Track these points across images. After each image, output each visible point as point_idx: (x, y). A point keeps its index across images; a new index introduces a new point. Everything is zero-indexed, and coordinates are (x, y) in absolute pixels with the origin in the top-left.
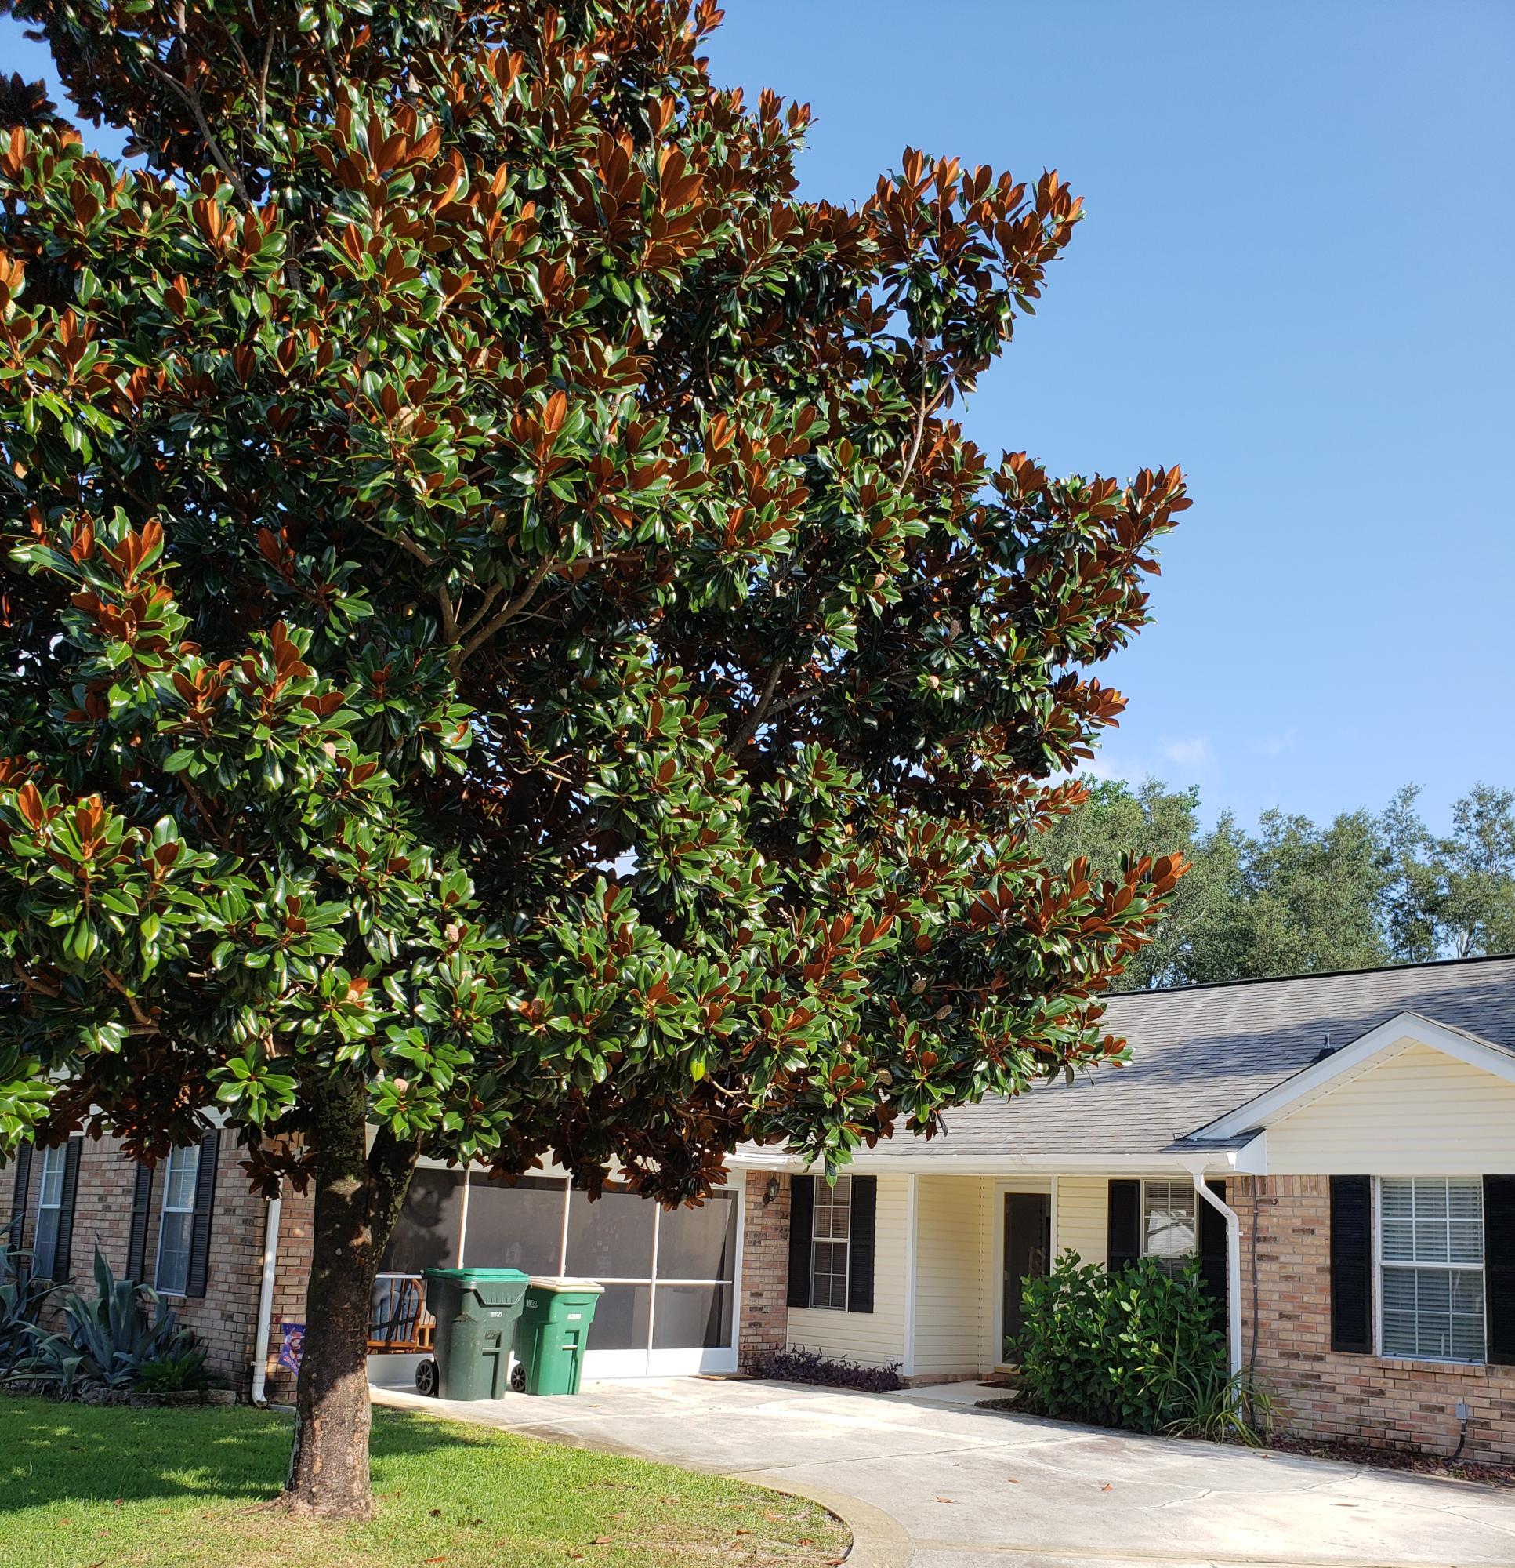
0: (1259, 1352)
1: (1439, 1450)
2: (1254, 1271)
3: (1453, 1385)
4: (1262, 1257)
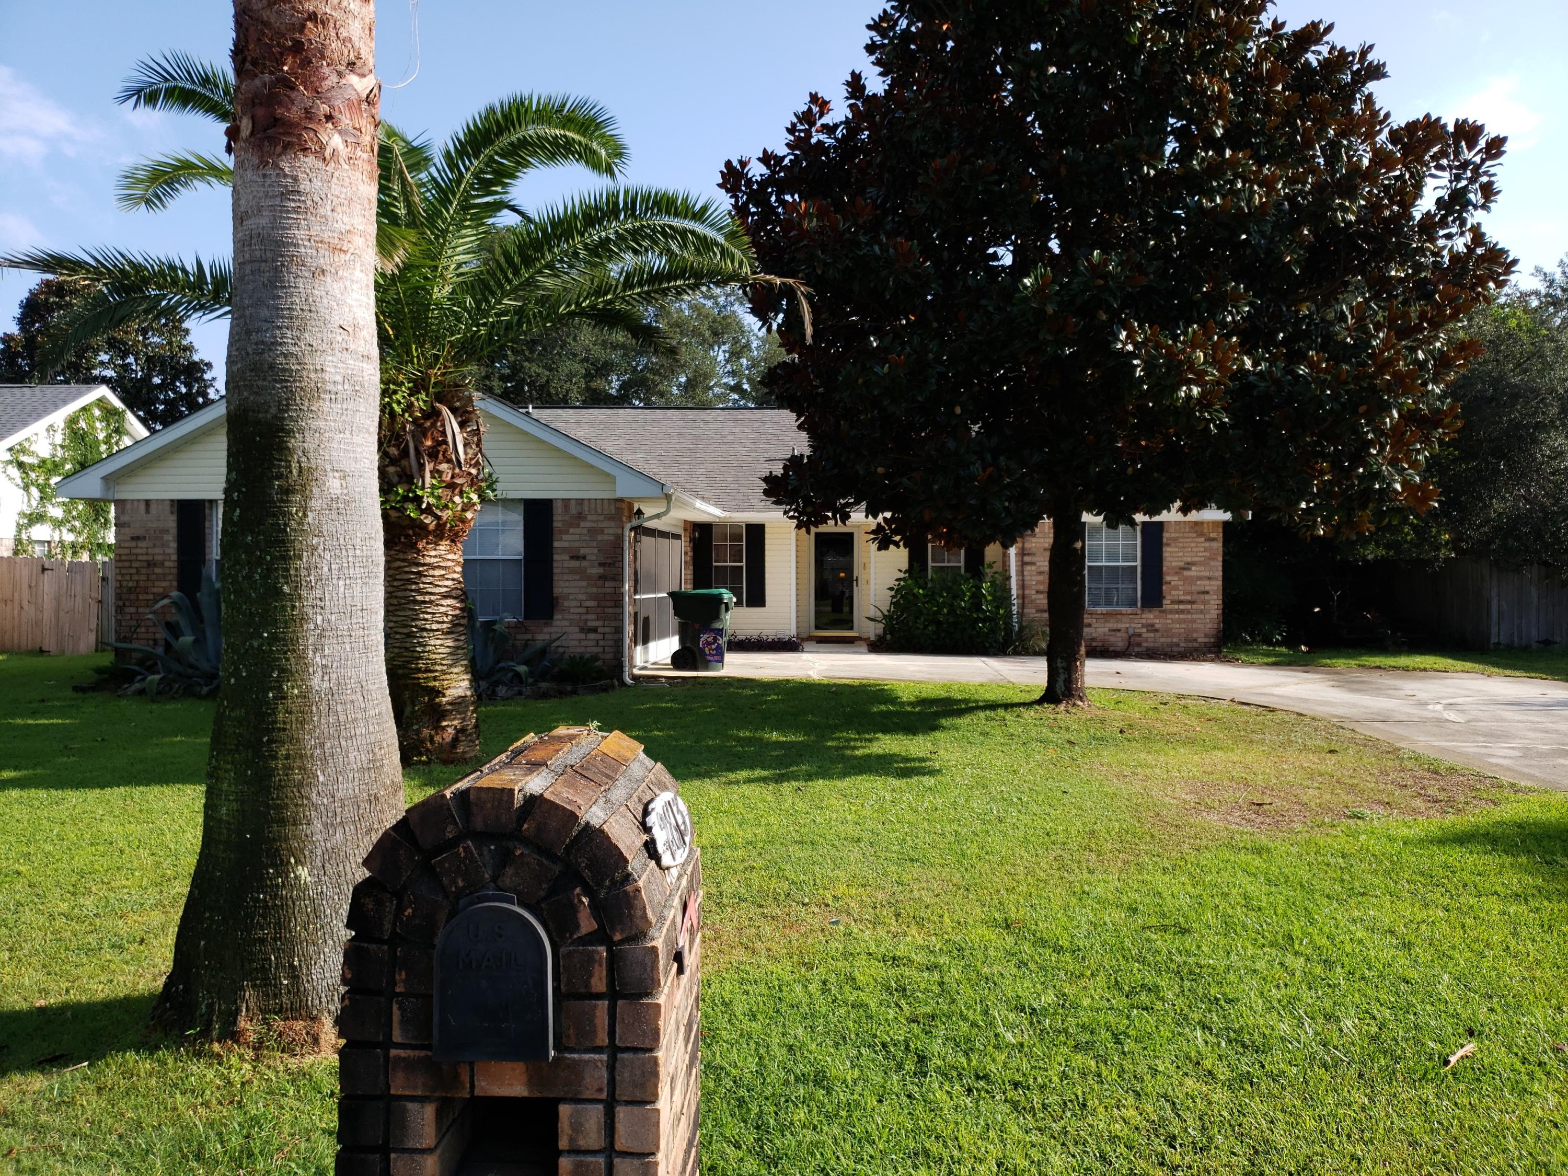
0: (1026, 611)
1: (1118, 649)
2: (1023, 571)
3: (1125, 619)
4: (1027, 563)
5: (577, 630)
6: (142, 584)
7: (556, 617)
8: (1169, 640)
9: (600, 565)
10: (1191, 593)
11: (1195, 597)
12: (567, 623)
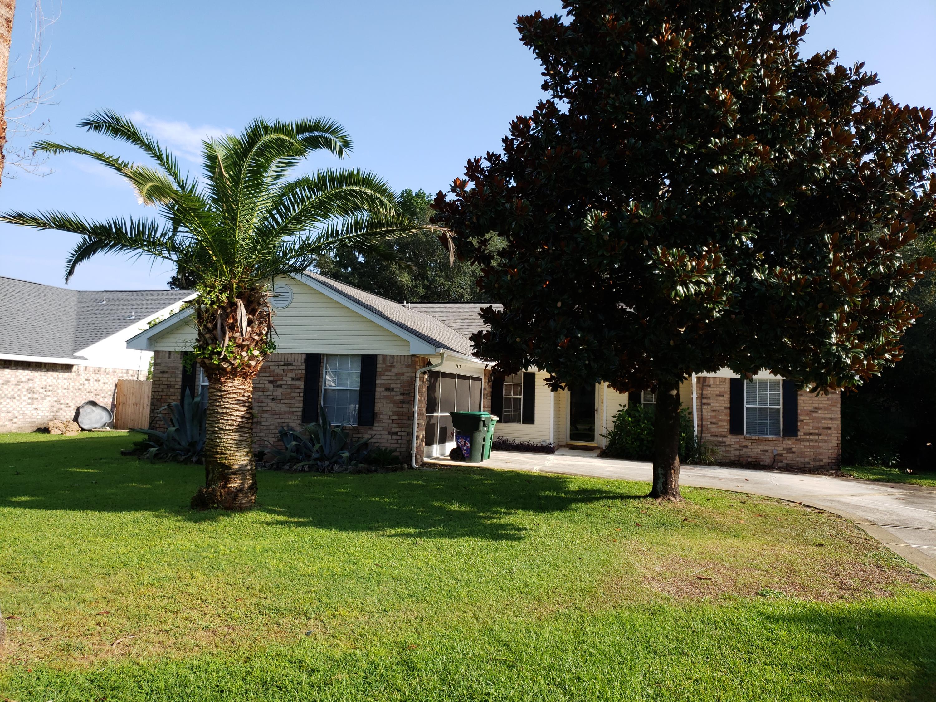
0: (703, 435)
1: (766, 464)
2: (702, 409)
3: (771, 443)
4: (705, 404)
5: (387, 433)
6: (164, 397)
7: (376, 424)
8: (802, 459)
9: (401, 394)
10: (818, 428)
11: (821, 431)
12: (381, 429)
